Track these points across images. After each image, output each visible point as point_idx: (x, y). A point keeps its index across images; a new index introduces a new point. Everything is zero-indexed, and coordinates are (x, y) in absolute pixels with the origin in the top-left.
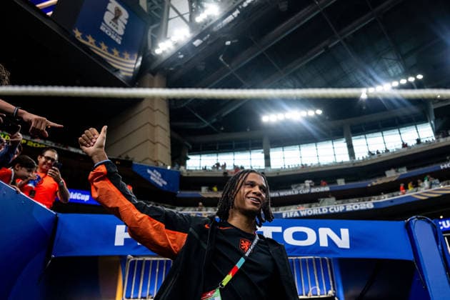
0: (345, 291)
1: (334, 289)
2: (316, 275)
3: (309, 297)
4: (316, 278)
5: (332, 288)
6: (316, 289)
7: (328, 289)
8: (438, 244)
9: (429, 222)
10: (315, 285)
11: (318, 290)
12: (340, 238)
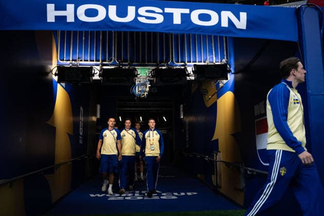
0: (235, 60)
1: (227, 58)
2: (213, 46)
3: (206, 64)
4: (213, 48)
5: (225, 57)
6: (213, 57)
7: (222, 58)
8: (320, 29)
9: (317, 9)
10: (212, 55)
11: (214, 58)
12: (239, 20)
